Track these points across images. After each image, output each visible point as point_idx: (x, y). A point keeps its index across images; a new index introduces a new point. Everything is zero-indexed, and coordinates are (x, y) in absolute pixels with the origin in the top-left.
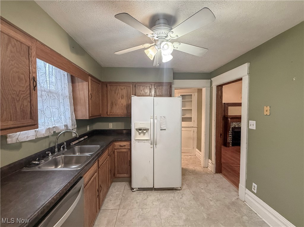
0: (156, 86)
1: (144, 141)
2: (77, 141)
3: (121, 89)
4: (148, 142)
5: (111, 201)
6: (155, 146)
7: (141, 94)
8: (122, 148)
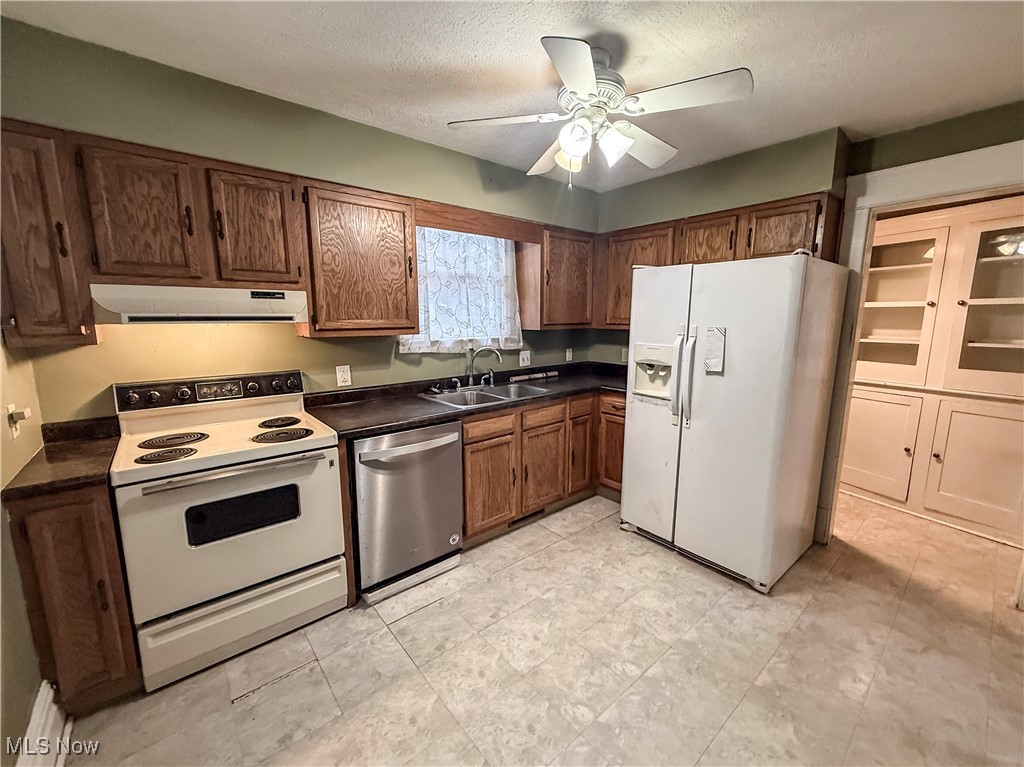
0: (754, 221)
1: (655, 401)
2: (526, 377)
3: (643, 249)
4: (667, 405)
5: (564, 520)
6: (684, 420)
7: (698, 257)
8: (617, 413)
